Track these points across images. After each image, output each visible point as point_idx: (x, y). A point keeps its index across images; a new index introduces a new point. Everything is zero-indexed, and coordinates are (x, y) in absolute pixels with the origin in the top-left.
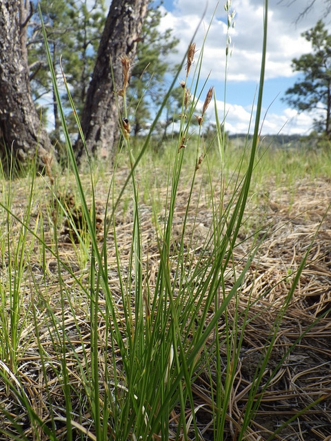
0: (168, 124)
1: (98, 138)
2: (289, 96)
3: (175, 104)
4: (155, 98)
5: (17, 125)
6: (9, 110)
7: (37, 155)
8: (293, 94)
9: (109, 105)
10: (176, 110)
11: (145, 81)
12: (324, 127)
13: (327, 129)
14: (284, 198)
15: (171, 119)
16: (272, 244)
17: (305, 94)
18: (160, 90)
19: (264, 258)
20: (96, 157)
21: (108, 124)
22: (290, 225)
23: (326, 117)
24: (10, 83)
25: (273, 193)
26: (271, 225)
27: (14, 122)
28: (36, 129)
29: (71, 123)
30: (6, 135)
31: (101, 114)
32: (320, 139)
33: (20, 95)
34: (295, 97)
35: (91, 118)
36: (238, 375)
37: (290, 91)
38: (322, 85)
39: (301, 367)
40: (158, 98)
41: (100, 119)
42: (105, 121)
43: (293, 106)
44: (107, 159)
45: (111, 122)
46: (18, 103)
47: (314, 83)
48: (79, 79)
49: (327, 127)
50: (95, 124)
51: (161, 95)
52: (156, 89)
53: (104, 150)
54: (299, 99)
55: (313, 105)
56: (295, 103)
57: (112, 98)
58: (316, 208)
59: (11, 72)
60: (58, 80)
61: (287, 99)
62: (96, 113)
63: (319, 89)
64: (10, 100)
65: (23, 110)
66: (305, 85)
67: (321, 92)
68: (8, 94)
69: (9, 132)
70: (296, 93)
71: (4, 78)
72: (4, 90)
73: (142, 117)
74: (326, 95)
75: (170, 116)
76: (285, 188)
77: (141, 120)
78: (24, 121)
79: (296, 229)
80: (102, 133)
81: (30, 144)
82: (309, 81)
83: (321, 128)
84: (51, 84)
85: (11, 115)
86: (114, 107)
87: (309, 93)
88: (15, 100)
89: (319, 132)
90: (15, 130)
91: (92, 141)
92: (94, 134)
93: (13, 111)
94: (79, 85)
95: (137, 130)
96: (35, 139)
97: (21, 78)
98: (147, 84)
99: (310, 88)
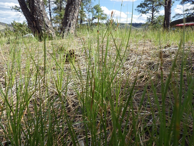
0: (93, 19)
1: (70, 26)
2: (138, 8)
3: (95, 11)
4: (88, 9)
5: (41, 22)
6: (38, 16)
7: (48, 32)
8: (140, 8)
9: (73, 14)
10: (96, 14)
11: (84, 3)
12: (151, 20)
13: (152, 21)
14: (135, 47)
15: (94, 18)
16: (130, 62)
17: (144, 8)
18: (90, 6)
19: (128, 66)
20: (69, 33)
21: (73, 21)
22: (136, 56)
23: (151, 17)
24: (38, 6)
25: (131, 45)
26: (130, 56)
27: (40, 21)
28: (48, 23)
29: (56, 19)
30: (37, 25)
31: (71, 17)
32: (149, 25)
33: (42, 11)
34: (140, 9)
35: (67, 19)
36: (120, 94)
37: (138, 6)
38: (150, 4)
39: (137, 93)
40: (89, 9)
41: (70, 19)
42: (72, 20)
43: (139, 12)
44: (73, 34)
45: (74, 20)
46: (41, 14)
47: (148, 3)
48: (59, 2)
49: (152, 20)
50: (69, 21)
51: (90, 8)
52: (88, 6)
53: (72, 30)
54: (142, 9)
55: (147, 12)
56: (140, 11)
57: (74, 11)
58: (145, 50)
59: (38, 2)
60: (50, 3)
61: (137, 9)
62: (69, 17)
63: (149, 6)
64: (38, 12)
65: (43, 16)
66: (144, 4)
67: (150, 7)
68: (37, 10)
69: (38, 24)
70: (141, 7)
71: (35, 4)
72: (36, 9)
73: (83, 17)
74: (152, 8)
75: (94, 17)
76: (135, 44)
77: (83, 18)
78: (43, 20)
79: (138, 57)
80: (71, 24)
81: (46, 28)
82: (146, 2)
83: (150, 21)
84: (48, 4)
85: (39, 18)
86: (75, 15)
87: (145, 7)
88: (40, 12)
89: (149, 22)
90: (40, 24)
91: (68, 27)
92: (68, 25)
93: (39, 16)
94: (59, 5)
95: (81, 22)
96: (48, 26)
97: (42, 4)
98: (85, 4)
99: (146, 5)
